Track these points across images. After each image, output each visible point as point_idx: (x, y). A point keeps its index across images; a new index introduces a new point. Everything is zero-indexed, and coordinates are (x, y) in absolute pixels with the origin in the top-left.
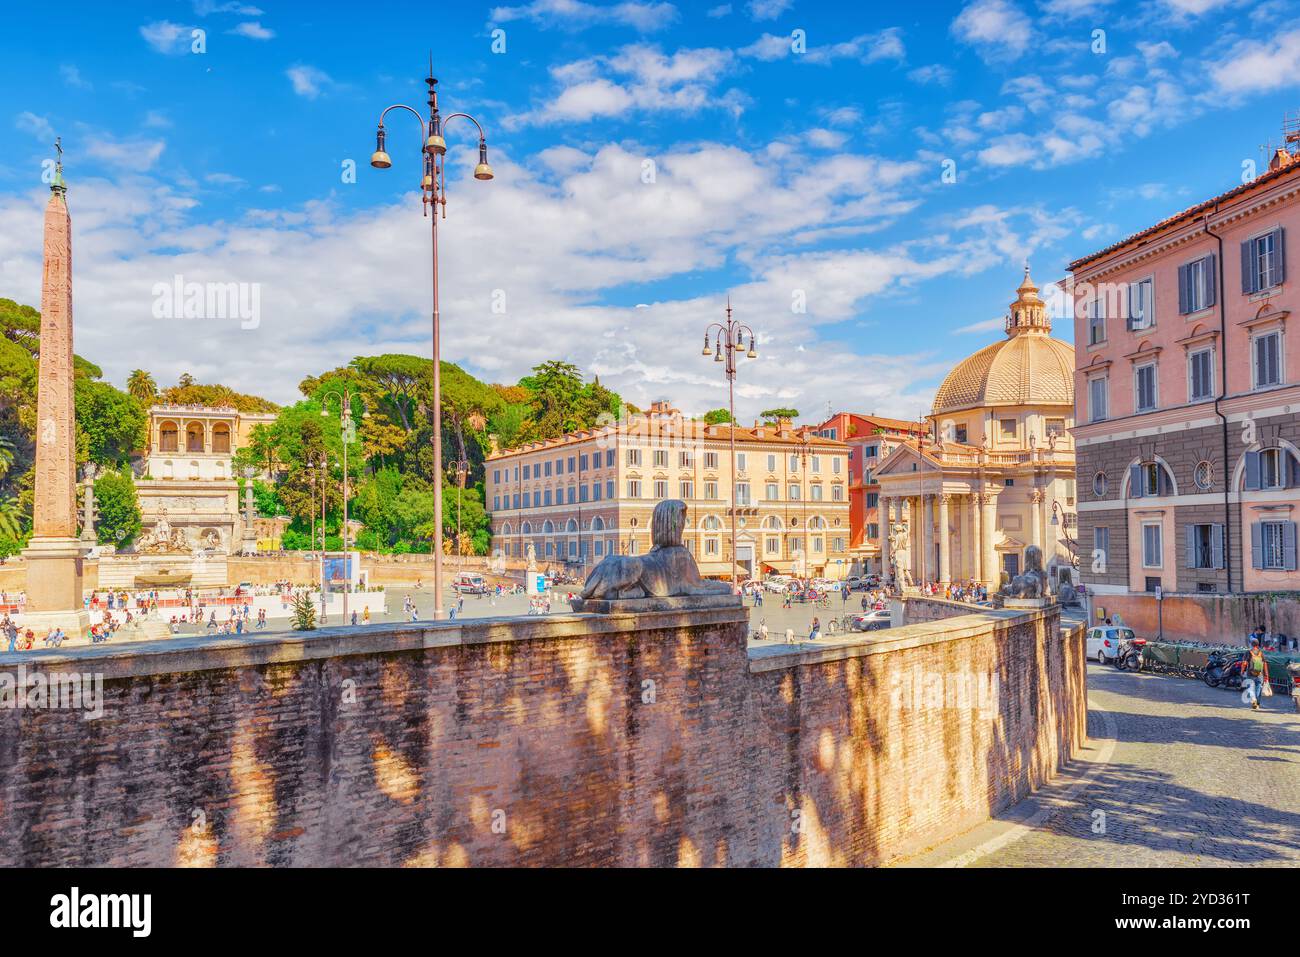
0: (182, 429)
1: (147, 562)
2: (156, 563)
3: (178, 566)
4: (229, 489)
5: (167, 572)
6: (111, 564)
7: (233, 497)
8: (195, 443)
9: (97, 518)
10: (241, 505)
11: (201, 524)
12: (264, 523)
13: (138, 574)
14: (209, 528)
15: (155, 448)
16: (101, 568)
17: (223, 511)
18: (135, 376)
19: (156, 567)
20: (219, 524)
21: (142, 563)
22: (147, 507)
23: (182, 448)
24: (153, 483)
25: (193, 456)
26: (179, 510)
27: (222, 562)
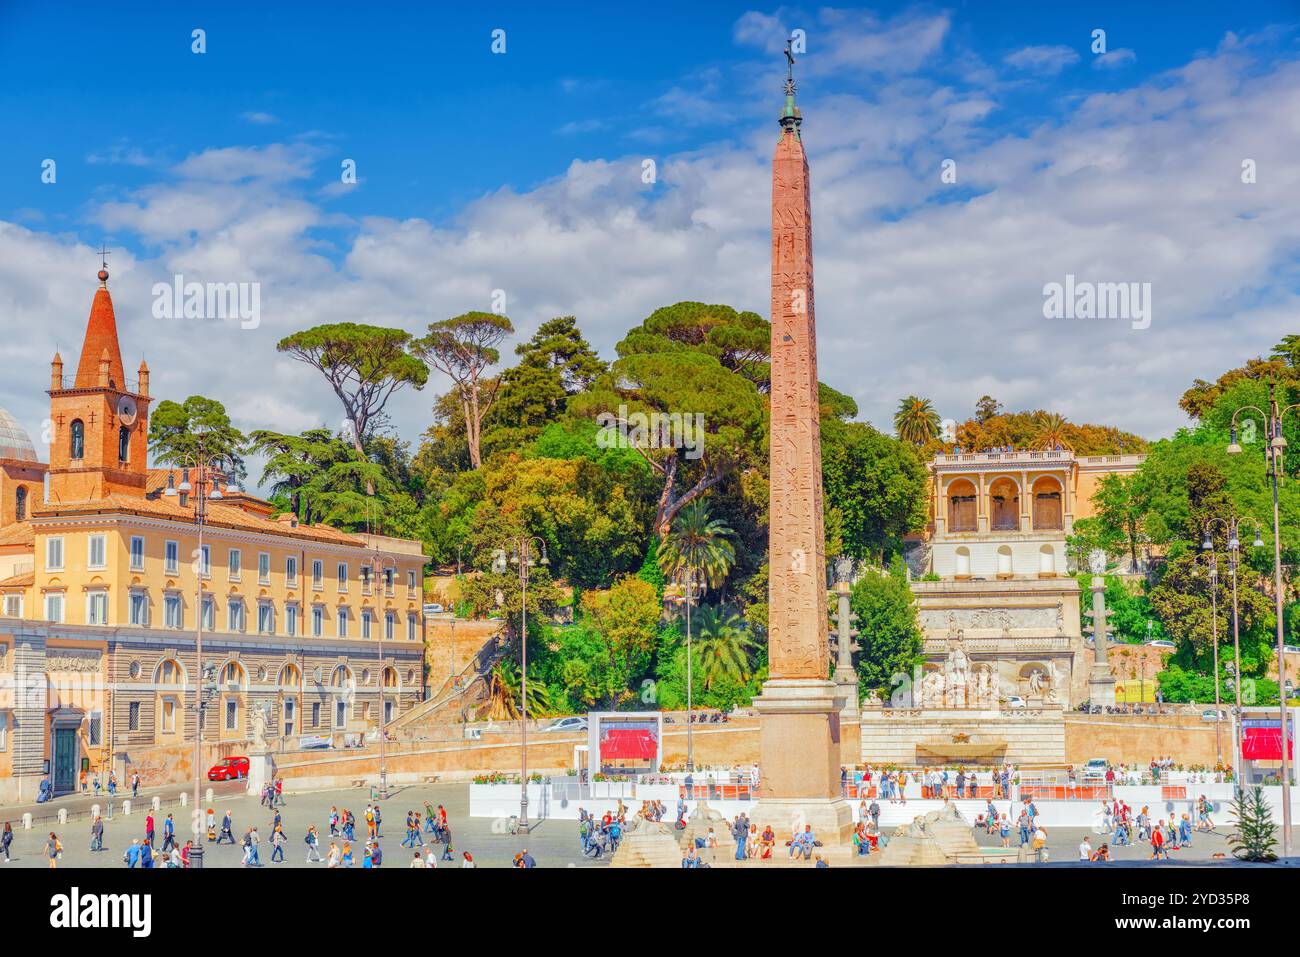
0: (983, 491)
1: (935, 722)
2: (950, 723)
3: (985, 729)
4: (1063, 593)
5: (965, 739)
6: (879, 723)
7: (1071, 609)
8: (1005, 514)
9: (856, 647)
10: (1086, 621)
11: (1018, 656)
12: (1126, 654)
13: (920, 740)
14: (1033, 663)
15: (942, 527)
16: (865, 729)
17: (1054, 632)
18: (906, 408)
19: (950, 731)
20: (1048, 656)
21: (929, 722)
22: (932, 626)
23: (984, 526)
24: (939, 587)
25: (1003, 538)
26: (983, 632)
27: (1055, 722)
